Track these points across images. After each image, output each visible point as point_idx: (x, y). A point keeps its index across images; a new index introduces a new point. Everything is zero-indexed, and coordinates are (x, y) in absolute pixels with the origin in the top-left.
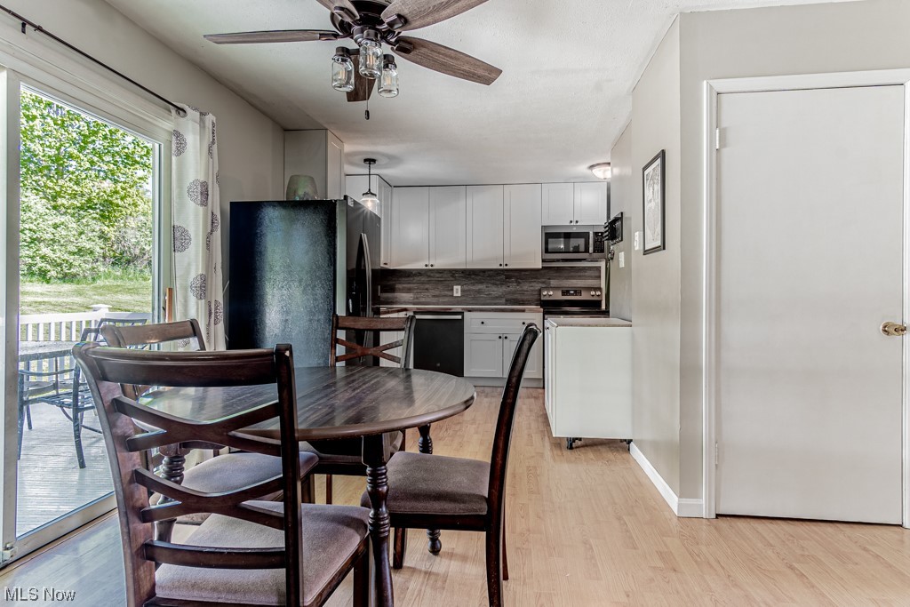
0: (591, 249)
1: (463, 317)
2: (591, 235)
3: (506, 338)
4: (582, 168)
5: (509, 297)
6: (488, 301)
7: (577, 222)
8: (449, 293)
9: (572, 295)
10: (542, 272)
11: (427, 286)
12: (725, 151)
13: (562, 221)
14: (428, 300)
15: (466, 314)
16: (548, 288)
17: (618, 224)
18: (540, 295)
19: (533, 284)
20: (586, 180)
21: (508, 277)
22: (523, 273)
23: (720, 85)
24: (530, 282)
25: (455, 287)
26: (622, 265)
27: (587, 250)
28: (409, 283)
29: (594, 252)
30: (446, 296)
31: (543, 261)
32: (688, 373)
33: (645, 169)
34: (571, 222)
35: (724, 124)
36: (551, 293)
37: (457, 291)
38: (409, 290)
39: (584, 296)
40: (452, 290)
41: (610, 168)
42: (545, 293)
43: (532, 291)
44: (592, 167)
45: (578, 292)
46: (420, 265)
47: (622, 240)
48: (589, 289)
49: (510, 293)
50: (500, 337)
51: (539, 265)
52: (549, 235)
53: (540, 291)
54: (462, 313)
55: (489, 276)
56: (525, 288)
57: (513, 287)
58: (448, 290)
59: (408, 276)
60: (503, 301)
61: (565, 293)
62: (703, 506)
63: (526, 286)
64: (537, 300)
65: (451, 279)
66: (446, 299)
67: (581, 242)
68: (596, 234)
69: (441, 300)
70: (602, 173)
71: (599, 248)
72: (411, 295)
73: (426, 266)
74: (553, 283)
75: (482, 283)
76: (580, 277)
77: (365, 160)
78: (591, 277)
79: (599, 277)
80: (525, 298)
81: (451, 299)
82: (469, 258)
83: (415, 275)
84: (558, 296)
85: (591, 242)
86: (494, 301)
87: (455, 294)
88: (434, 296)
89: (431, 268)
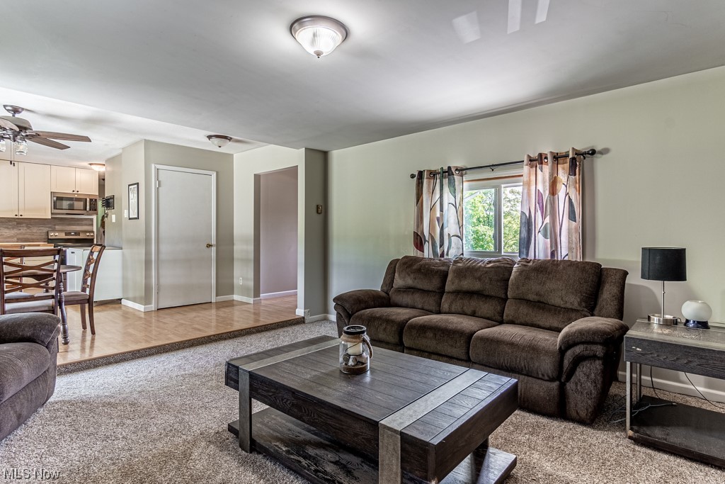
0: (88, 207)
2: (88, 200)
4: (84, 164)
5: (21, 237)
7: (78, 191)
9: (73, 235)
10: (50, 220)
12: (160, 188)
13: (67, 190)
16: (54, 230)
17: (111, 200)
18: (48, 235)
19: (41, 228)
20: (84, 168)
21: (19, 224)
22: (33, 221)
23: (158, 166)
24: (39, 227)
26: (114, 221)
27: (85, 209)
29: (90, 210)
31: (52, 214)
32: (148, 263)
33: (129, 185)
34: (74, 191)
35: (160, 179)
36: (57, 234)
39: (82, 236)
41: (104, 167)
42: (52, 234)
43: (41, 233)
44: (91, 164)
45: (77, 233)
47: (114, 209)
48: (86, 232)
49: (21, 234)
51: (49, 216)
52: (58, 200)
53: (47, 233)
56: (35, 231)
57: (23, 230)
60: (15, 239)
61: (66, 234)
62: (153, 307)
64: (44, 239)
67: (79, 205)
68: (91, 200)
70: (102, 169)
71: (94, 208)
74: (58, 227)
76: (78, 225)
78: (86, 225)
79: (92, 225)
80: (34, 237)
84: (63, 236)
85: (88, 204)
86: (6, 240)
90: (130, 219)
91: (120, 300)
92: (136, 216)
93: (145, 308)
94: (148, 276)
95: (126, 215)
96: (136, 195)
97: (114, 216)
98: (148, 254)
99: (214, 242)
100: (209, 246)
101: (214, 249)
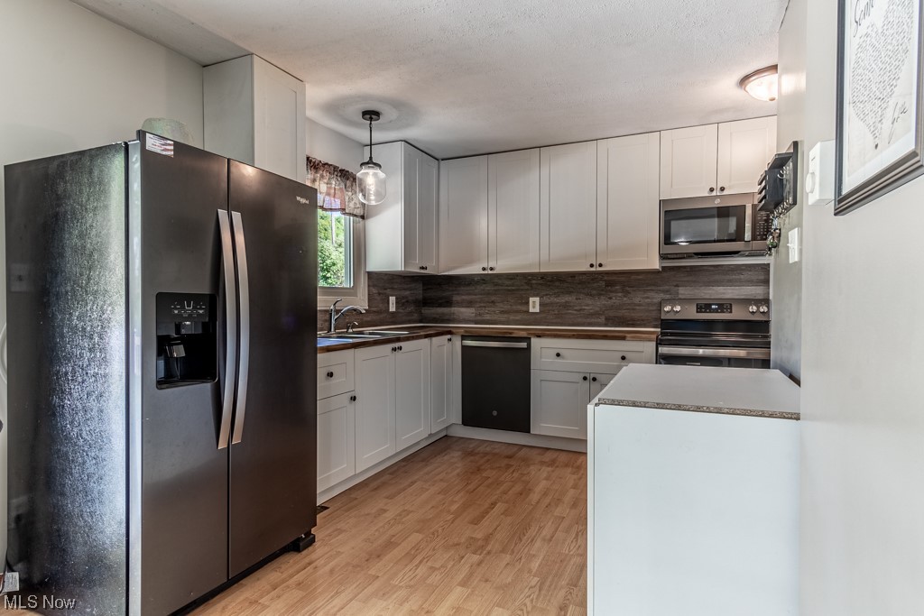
0: (748, 236)
1: (529, 345)
2: (749, 212)
3: (594, 379)
5: (611, 314)
6: (580, 320)
7: (722, 189)
8: (524, 308)
9: (716, 311)
10: (665, 274)
11: (493, 298)
13: (693, 188)
14: (495, 317)
15: (534, 341)
16: (673, 301)
18: (660, 312)
19: (649, 294)
20: (739, 114)
21: (610, 284)
22: (633, 277)
24: (645, 291)
25: (531, 299)
27: (739, 236)
28: (470, 294)
29: (754, 238)
30: (518, 312)
31: (662, 257)
34: (712, 190)
36: (678, 308)
37: (534, 305)
38: (470, 304)
39: (737, 314)
40: (528, 303)
42: (667, 309)
43: (648, 304)
45: (724, 306)
46: (475, 269)
47: (795, 203)
48: (747, 302)
49: (612, 307)
50: (585, 378)
51: (655, 264)
52: (672, 215)
53: (660, 305)
54: (528, 340)
55: (581, 283)
56: (637, 300)
57: (617, 299)
58: (522, 304)
59: (469, 285)
60: (602, 319)
61: (700, 309)
63: (638, 298)
64: (656, 319)
65: (527, 287)
66: (519, 317)
67: (727, 227)
69: (512, 317)
71: (764, 232)
72: (473, 310)
73: (484, 269)
74: (684, 292)
75: (570, 293)
76: (731, 283)
77: (365, 113)
80: (635, 315)
81: (526, 317)
83: (477, 283)
84: (691, 313)
85: (748, 225)
86: (588, 320)
87: (531, 310)
88: (502, 312)
89: (490, 272)
97: (793, 237)
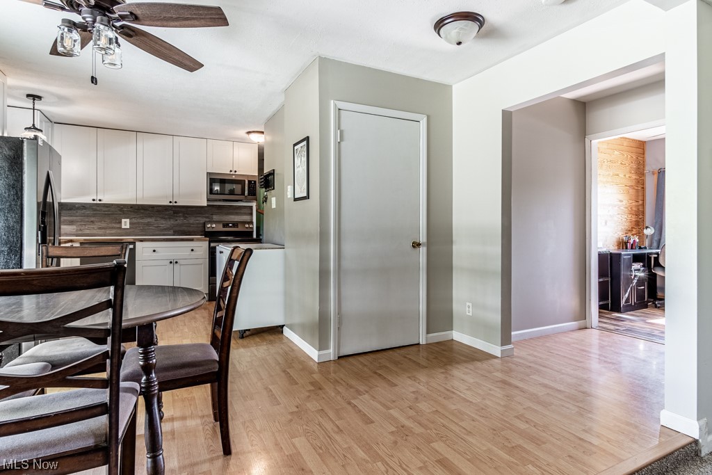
0: (246, 193)
1: (135, 247)
2: (247, 182)
3: (176, 262)
4: (242, 133)
5: (177, 229)
6: (157, 232)
7: (235, 172)
8: (118, 226)
9: (231, 227)
10: (206, 209)
11: (92, 219)
13: (223, 169)
14: (95, 232)
15: (138, 244)
16: (211, 222)
17: (271, 177)
18: (205, 227)
19: (198, 218)
20: (242, 141)
21: (175, 212)
22: (189, 209)
23: (341, 105)
24: (196, 217)
25: (123, 220)
26: (274, 206)
27: (243, 193)
28: (71, 216)
29: (249, 195)
30: (113, 228)
31: (208, 200)
32: (323, 274)
33: (295, 145)
34: (231, 171)
35: (342, 128)
36: (214, 226)
37: (126, 224)
38: (71, 223)
39: (240, 229)
40: (120, 222)
41: (263, 136)
42: (209, 226)
43: (198, 224)
44: (249, 133)
45: (235, 224)
46: (87, 200)
47: (274, 189)
48: (244, 223)
49: (177, 225)
50: (171, 262)
51: (205, 203)
52: (213, 179)
53: (204, 224)
54: (134, 243)
55: (158, 211)
56: (191, 221)
57: (180, 221)
58: (116, 223)
59: (70, 209)
60: (172, 232)
61: (224, 226)
62: (331, 353)
63: (192, 220)
64: (202, 232)
65: (120, 213)
66: (113, 231)
67: (237, 188)
68: (250, 182)
69: (108, 232)
70: (258, 139)
71: (253, 192)
72: (74, 227)
73: (94, 200)
74: (215, 218)
75: (151, 217)
76: (237, 214)
77: (28, 96)
78: (245, 214)
79: (251, 214)
80: (191, 229)
81: (119, 231)
82: (140, 195)
83: (78, 208)
84: (220, 228)
85: (246, 188)
86: (163, 233)
87: (123, 227)
88: (100, 228)
89: (99, 202)
90: (295, 200)
91: (282, 327)
92: (305, 195)
93: (319, 356)
94: (323, 299)
95: (290, 195)
96: (305, 159)
97: (274, 200)
98: (324, 259)
99: (423, 238)
100: (416, 245)
101: (423, 250)
